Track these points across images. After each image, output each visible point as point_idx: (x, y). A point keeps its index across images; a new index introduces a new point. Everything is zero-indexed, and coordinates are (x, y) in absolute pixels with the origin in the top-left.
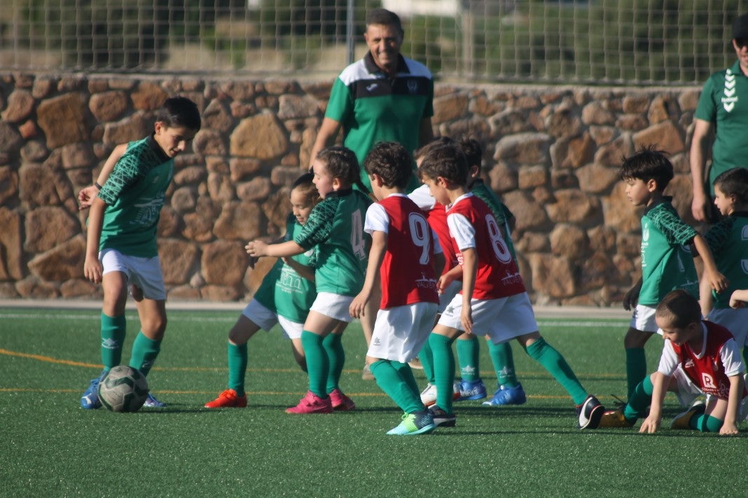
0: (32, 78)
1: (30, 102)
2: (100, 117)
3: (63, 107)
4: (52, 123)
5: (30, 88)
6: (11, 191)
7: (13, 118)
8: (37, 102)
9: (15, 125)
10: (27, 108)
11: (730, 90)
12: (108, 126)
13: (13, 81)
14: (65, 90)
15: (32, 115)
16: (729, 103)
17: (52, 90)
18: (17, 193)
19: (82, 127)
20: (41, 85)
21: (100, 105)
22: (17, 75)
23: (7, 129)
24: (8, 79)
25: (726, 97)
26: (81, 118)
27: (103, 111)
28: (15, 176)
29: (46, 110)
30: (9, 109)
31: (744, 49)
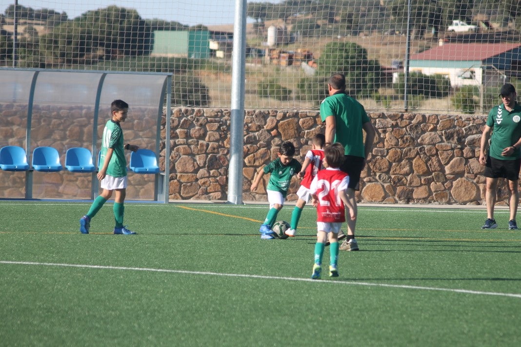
0: (276, 112)
1: (275, 121)
2: (303, 128)
3: (289, 124)
4: (284, 130)
5: (275, 116)
6: (267, 158)
7: (269, 128)
8: (278, 121)
9: (269, 131)
10: (274, 124)
11: (499, 115)
12: (306, 131)
13: (269, 113)
14: (289, 117)
15: (276, 127)
16: (499, 121)
17: (284, 117)
18: (270, 158)
19: (296, 132)
20: (280, 115)
21: (303, 123)
22: (270, 110)
23: (266, 132)
24: (267, 113)
25: (498, 118)
26: (296, 128)
27: (305, 125)
28: (269, 151)
29: (282, 125)
30: (267, 125)
31: (505, 98)
